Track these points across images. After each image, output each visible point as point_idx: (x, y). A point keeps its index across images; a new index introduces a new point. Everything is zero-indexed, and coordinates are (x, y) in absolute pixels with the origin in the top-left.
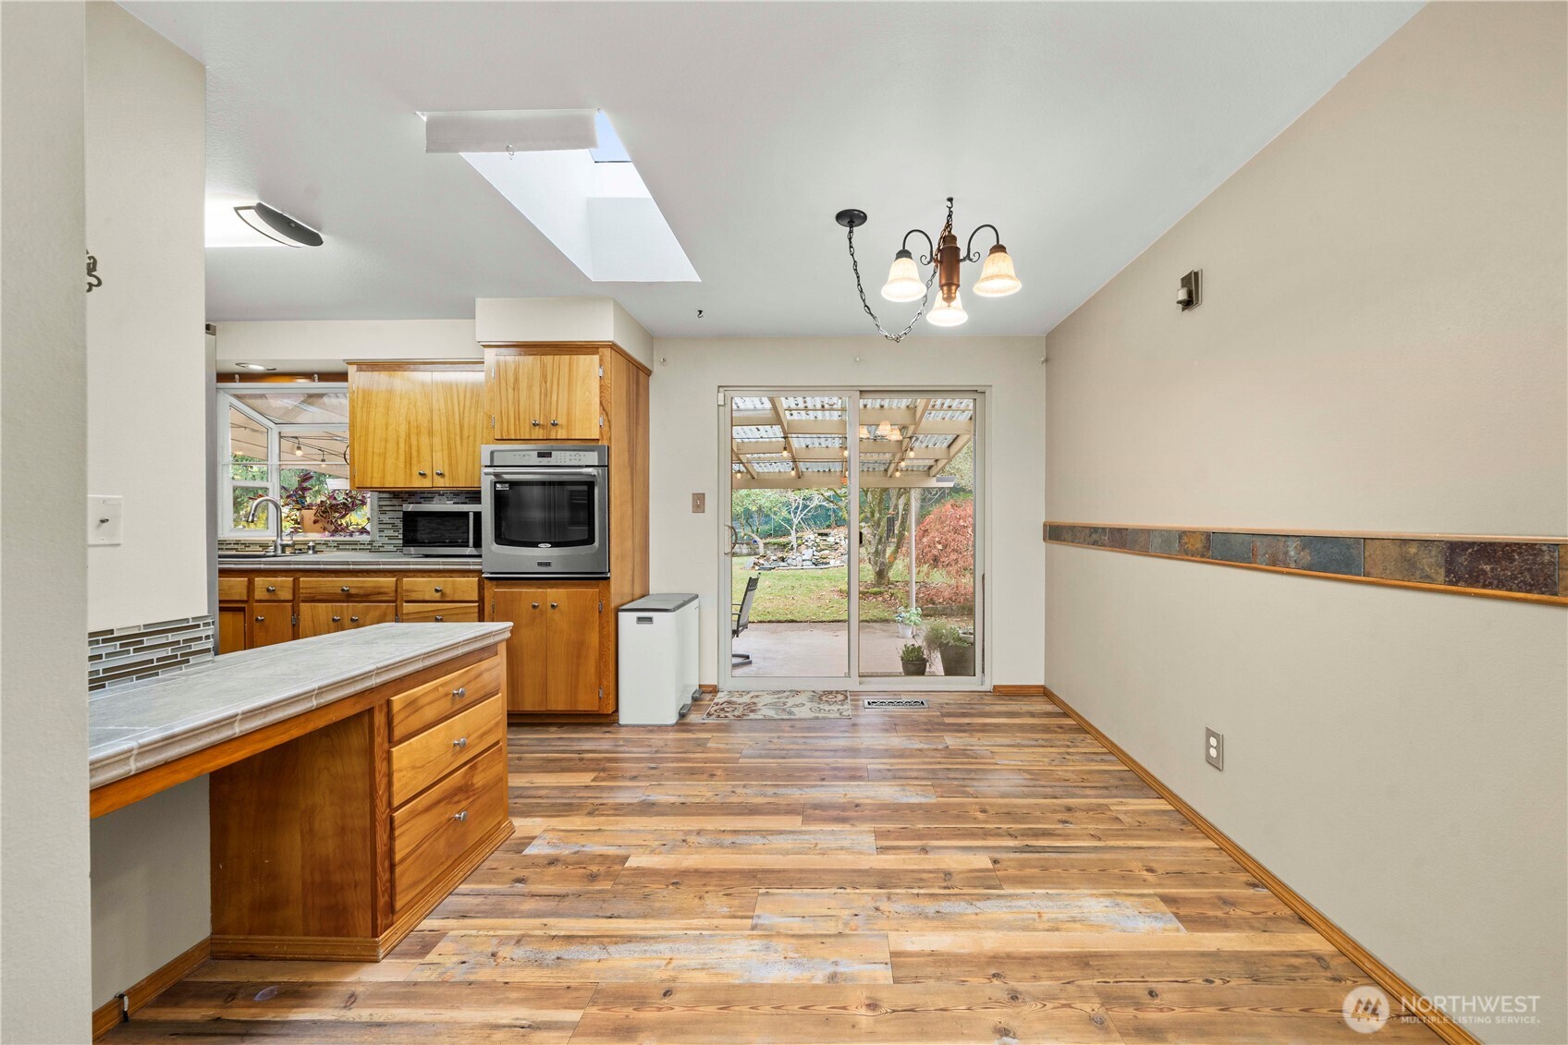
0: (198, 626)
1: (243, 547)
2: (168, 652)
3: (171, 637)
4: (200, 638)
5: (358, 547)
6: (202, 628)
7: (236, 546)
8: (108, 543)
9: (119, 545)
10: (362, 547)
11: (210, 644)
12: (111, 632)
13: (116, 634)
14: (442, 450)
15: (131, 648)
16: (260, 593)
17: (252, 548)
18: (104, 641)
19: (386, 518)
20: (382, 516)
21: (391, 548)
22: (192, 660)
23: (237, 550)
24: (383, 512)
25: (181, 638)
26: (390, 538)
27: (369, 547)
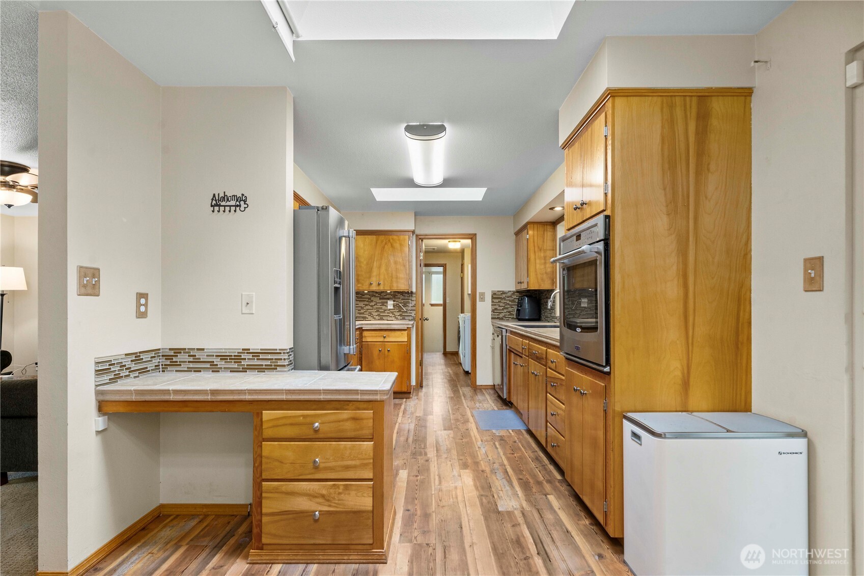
0: (281, 353)
2: (268, 363)
3: (269, 357)
4: (281, 359)
6: (282, 354)
8: (249, 312)
9: (253, 314)
11: (286, 363)
12: (249, 349)
13: (251, 351)
15: (256, 358)
18: (247, 353)
22: (279, 369)
25: (274, 358)
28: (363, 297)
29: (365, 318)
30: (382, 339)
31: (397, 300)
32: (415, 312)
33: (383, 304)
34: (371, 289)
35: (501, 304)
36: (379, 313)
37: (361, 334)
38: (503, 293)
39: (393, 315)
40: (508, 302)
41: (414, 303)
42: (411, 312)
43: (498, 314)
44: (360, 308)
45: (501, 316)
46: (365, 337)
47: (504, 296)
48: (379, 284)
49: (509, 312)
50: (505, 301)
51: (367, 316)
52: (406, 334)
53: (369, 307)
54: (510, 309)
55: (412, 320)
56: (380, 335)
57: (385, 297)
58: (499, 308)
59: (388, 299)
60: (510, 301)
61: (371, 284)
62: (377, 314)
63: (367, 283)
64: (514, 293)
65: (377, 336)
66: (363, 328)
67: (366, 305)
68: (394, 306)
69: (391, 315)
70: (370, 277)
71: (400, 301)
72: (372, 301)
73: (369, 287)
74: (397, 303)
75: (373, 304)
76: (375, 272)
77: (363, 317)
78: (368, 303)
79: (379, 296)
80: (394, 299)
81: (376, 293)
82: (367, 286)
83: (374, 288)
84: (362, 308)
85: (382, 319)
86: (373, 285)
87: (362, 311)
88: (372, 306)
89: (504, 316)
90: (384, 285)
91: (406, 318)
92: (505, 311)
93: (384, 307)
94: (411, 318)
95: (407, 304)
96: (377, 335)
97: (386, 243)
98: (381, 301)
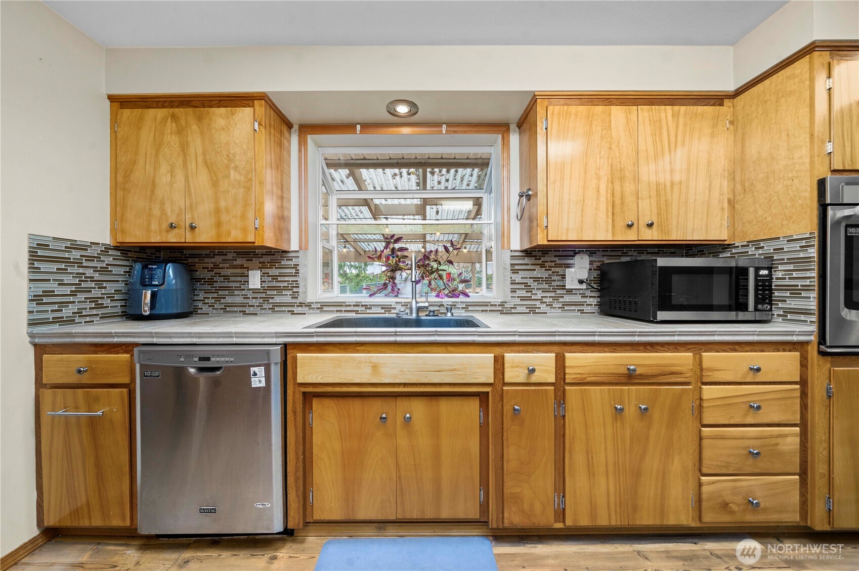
1: (363, 308)
5: (488, 308)
7: (356, 308)
10: (493, 308)
14: (650, 197)
16: (511, 375)
17: (374, 310)
19: (518, 278)
20: (515, 277)
21: (524, 309)
23: (357, 312)
24: (515, 271)
26: (523, 299)
27: (500, 308)
35: (67, 279)
38: (74, 246)
40: (89, 272)
43: (56, 307)
45: (67, 312)
47: (76, 254)
49: (94, 300)
50: (81, 270)
54: (96, 293)
58: (59, 290)
60: (95, 269)
64: (107, 249)
89: (79, 313)
92: (81, 297)
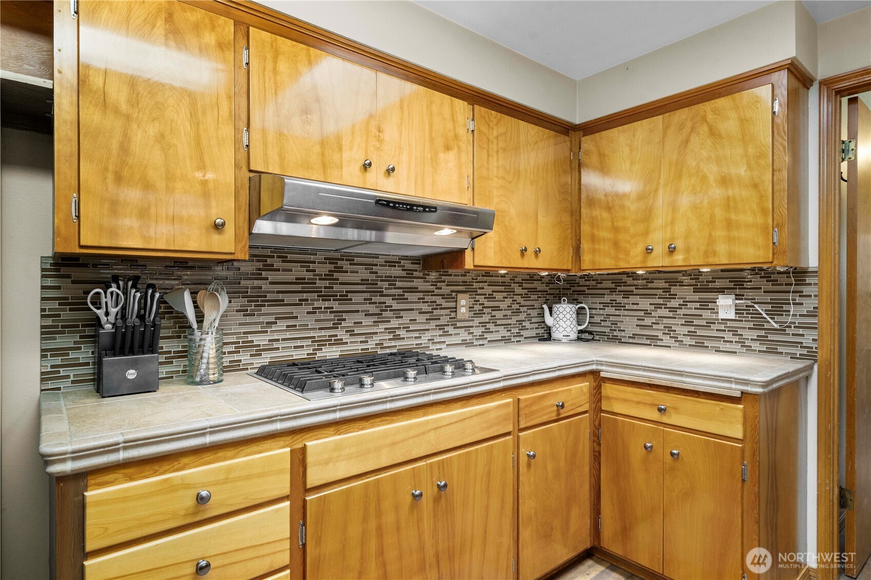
28: (650, 285)
29: (655, 338)
30: (655, 415)
31: (750, 294)
32: (815, 332)
33: (705, 305)
34: (649, 264)
36: (692, 329)
37: (598, 388)
39: (737, 339)
41: (809, 305)
42: (801, 331)
44: (642, 313)
46: (608, 398)
48: (672, 250)
51: (660, 334)
52: (740, 415)
53: (665, 312)
55: (802, 357)
56: (649, 400)
57: (711, 285)
59: (722, 291)
61: (649, 251)
62: (685, 330)
63: (640, 248)
65: (638, 403)
66: (603, 374)
67: (658, 306)
68: (738, 311)
69: (728, 336)
70: (646, 233)
71: (760, 296)
72: (673, 296)
73: (644, 261)
74: (749, 303)
75: (674, 303)
76: (659, 220)
77: (649, 337)
78: (661, 301)
79: (693, 282)
80: (738, 291)
81: (685, 273)
82: (640, 258)
83: (659, 260)
84: (647, 313)
85: (700, 346)
86: (654, 253)
87: (648, 321)
88: (674, 310)
90: (688, 250)
91: (780, 349)
93: (706, 314)
94: (798, 351)
95: (785, 307)
96: (640, 398)
97: (693, 129)
98: (697, 296)
